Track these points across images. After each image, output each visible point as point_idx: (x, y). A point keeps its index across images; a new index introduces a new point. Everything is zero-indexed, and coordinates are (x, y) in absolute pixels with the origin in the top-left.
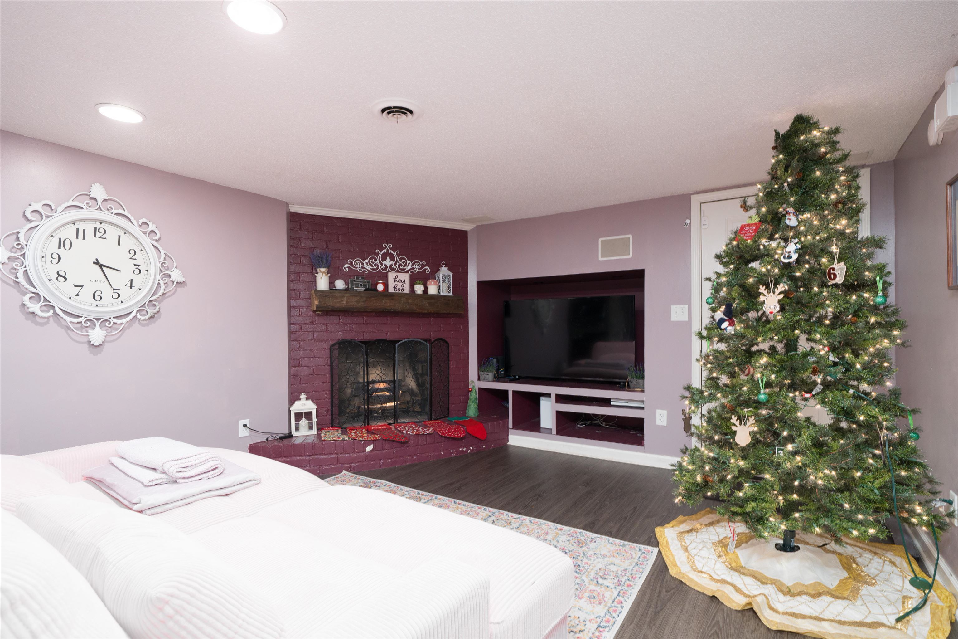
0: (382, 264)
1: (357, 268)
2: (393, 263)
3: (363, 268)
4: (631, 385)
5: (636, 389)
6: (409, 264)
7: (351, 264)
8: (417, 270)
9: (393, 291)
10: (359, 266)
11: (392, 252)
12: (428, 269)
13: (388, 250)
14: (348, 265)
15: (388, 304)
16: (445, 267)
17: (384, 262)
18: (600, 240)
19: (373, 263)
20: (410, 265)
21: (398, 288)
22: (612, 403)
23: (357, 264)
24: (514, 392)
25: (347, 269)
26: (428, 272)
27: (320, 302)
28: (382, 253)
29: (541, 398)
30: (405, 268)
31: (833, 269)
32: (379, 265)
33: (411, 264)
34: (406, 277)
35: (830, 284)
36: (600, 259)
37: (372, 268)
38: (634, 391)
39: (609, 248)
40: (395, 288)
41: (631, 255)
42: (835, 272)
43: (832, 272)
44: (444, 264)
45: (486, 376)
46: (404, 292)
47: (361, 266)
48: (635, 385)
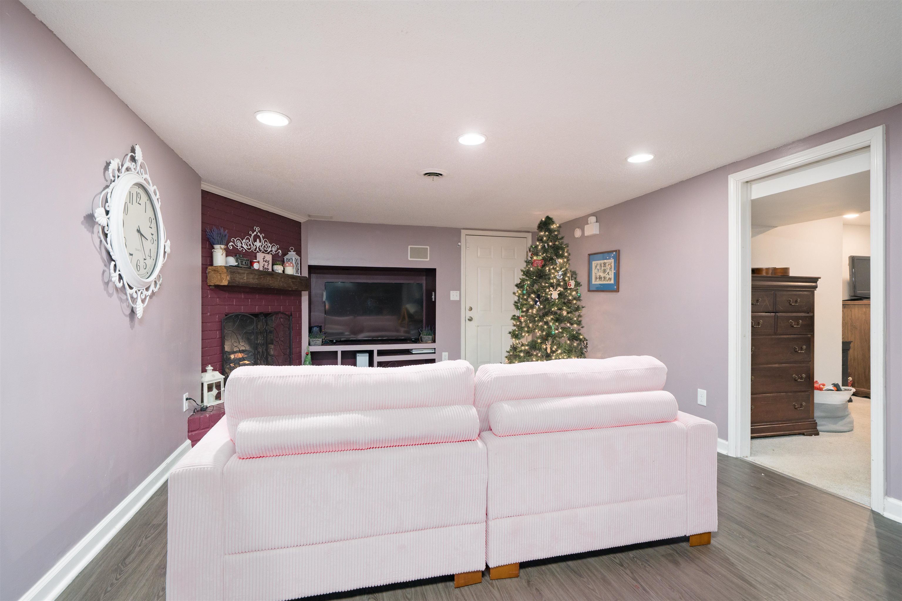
0: (253, 245)
1: (237, 246)
2: (260, 244)
3: (242, 247)
4: (424, 340)
5: (428, 342)
6: (269, 246)
7: (234, 242)
8: (274, 253)
9: (262, 270)
10: (239, 245)
11: (260, 235)
12: (281, 252)
13: (257, 233)
14: (232, 244)
15: (271, 282)
16: (293, 251)
17: (255, 243)
18: (409, 247)
19: (248, 243)
20: (270, 248)
21: (265, 267)
22: (413, 352)
23: (238, 243)
24: (343, 352)
25: (231, 247)
26: (280, 254)
27: (231, 278)
28: (254, 234)
29: (358, 354)
30: (267, 250)
31: (570, 282)
32: (252, 246)
33: (271, 246)
34: (269, 258)
35: (569, 288)
36: (409, 259)
37: (247, 247)
38: (427, 343)
39: (415, 253)
40: (263, 267)
41: (428, 260)
42: (570, 284)
43: (569, 283)
44: (292, 249)
45: (317, 341)
46: (269, 270)
47: (241, 245)
48: (427, 339)
